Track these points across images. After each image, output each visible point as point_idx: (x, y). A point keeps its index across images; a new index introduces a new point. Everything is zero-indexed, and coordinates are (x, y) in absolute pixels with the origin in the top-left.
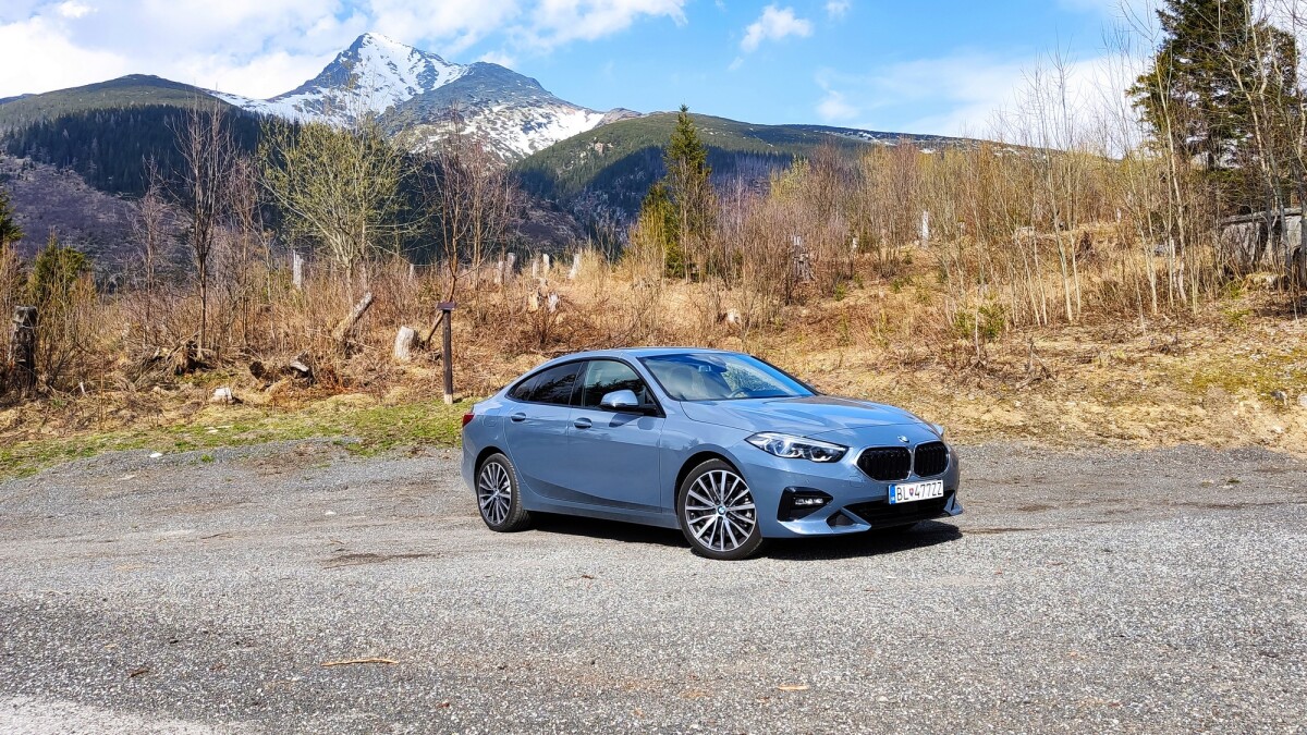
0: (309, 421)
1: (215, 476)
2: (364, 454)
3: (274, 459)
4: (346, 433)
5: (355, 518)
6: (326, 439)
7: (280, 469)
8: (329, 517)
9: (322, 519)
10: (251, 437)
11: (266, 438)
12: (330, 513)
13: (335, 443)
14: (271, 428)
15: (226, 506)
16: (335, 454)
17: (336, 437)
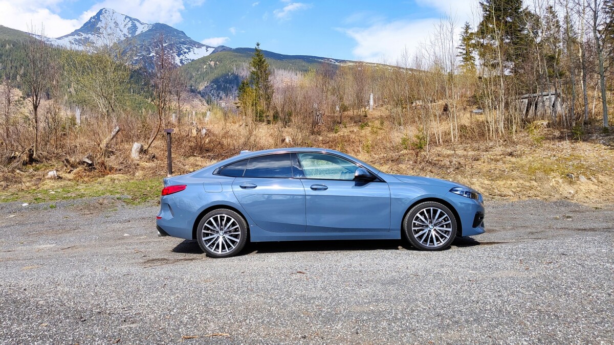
0: (101, 188)
1: (58, 215)
2: (134, 204)
3: (88, 206)
4: (122, 193)
5: (141, 237)
6: (112, 196)
7: (92, 212)
8: (126, 237)
9: (123, 238)
10: (73, 195)
11: (82, 196)
12: (126, 235)
13: (117, 199)
14: (82, 191)
15: (68, 231)
16: (119, 204)
17: (118, 196)
